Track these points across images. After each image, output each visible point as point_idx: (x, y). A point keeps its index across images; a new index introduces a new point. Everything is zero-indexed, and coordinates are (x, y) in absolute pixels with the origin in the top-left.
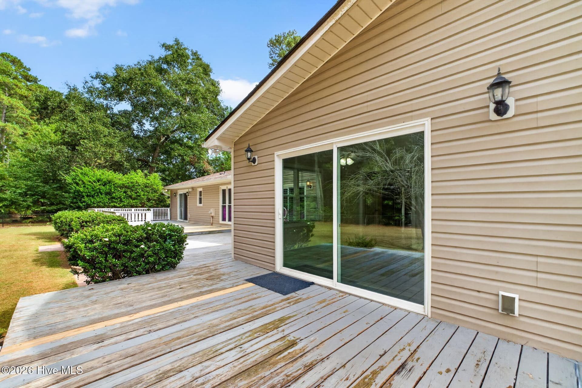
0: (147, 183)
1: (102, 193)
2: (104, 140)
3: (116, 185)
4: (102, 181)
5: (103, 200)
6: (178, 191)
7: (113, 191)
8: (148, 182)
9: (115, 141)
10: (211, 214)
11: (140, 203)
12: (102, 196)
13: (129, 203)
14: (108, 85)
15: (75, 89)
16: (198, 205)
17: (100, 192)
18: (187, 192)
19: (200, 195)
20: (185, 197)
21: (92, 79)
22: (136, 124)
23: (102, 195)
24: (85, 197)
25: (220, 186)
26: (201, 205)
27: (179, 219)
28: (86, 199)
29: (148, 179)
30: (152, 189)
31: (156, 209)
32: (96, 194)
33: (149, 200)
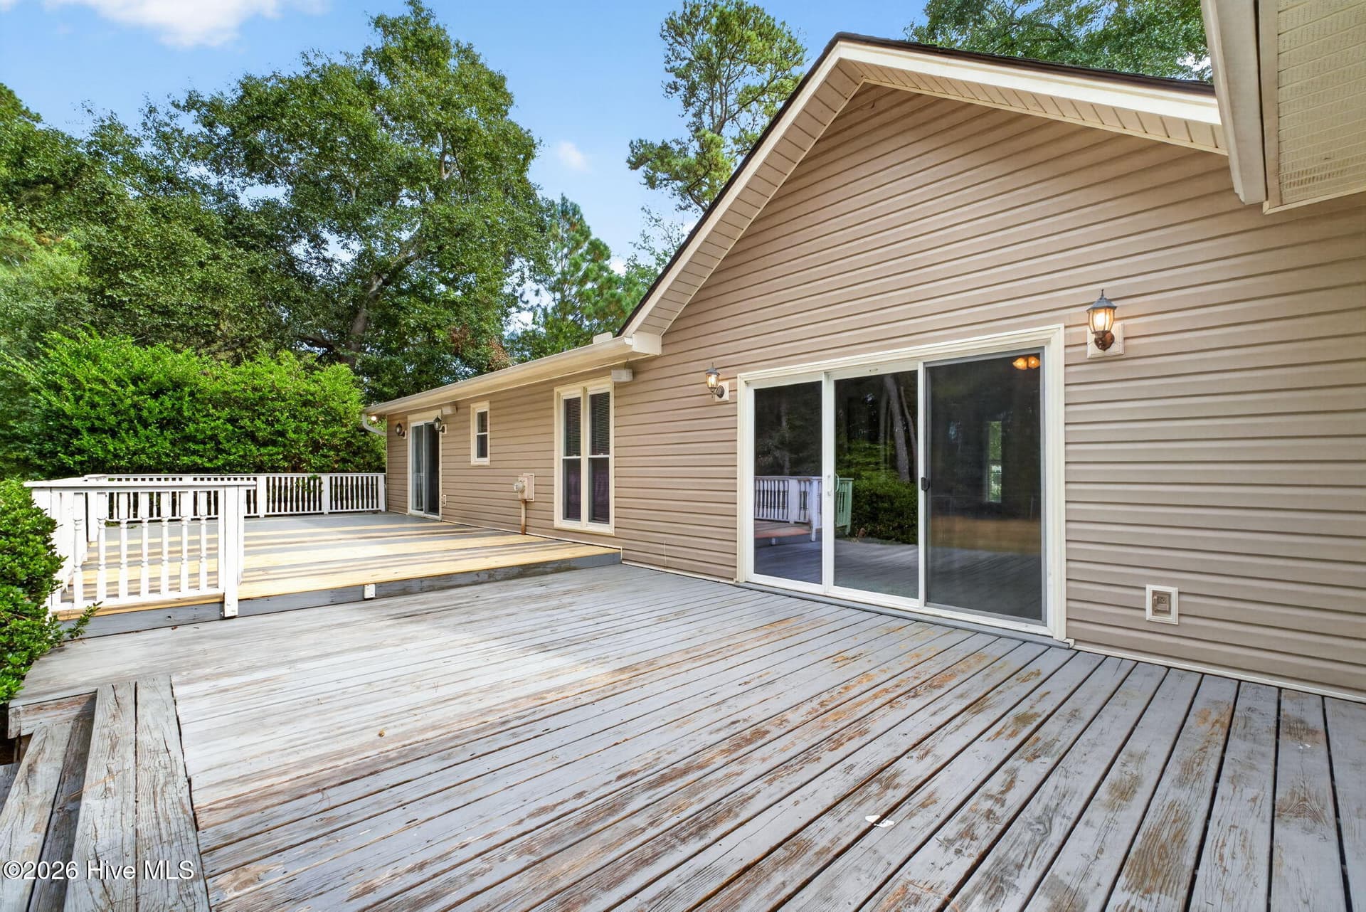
0: (308, 392)
1: (145, 421)
2: (198, 274)
3: (198, 396)
4: (148, 378)
5: (151, 447)
6: (410, 418)
7: (186, 414)
8: (312, 389)
9: (232, 279)
10: (522, 491)
11: (285, 458)
12: (148, 432)
13: (246, 455)
14: (223, 131)
15: (116, 128)
16: (475, 460)
17: (140, 419)
18: (437, 420)
19: (483, 426)
20: (432, 434)
21: (174, 111)
22: (305, 241)
23: (146, 427)
24: (85, 434)
25: (557, 390)
26: (485, 461)
27: (411, 510)
28: (87, 440)
29: (314, 381)
30: (327, 413)
31: (339, 475)
32: (125, 425)
33: (316, 447)
